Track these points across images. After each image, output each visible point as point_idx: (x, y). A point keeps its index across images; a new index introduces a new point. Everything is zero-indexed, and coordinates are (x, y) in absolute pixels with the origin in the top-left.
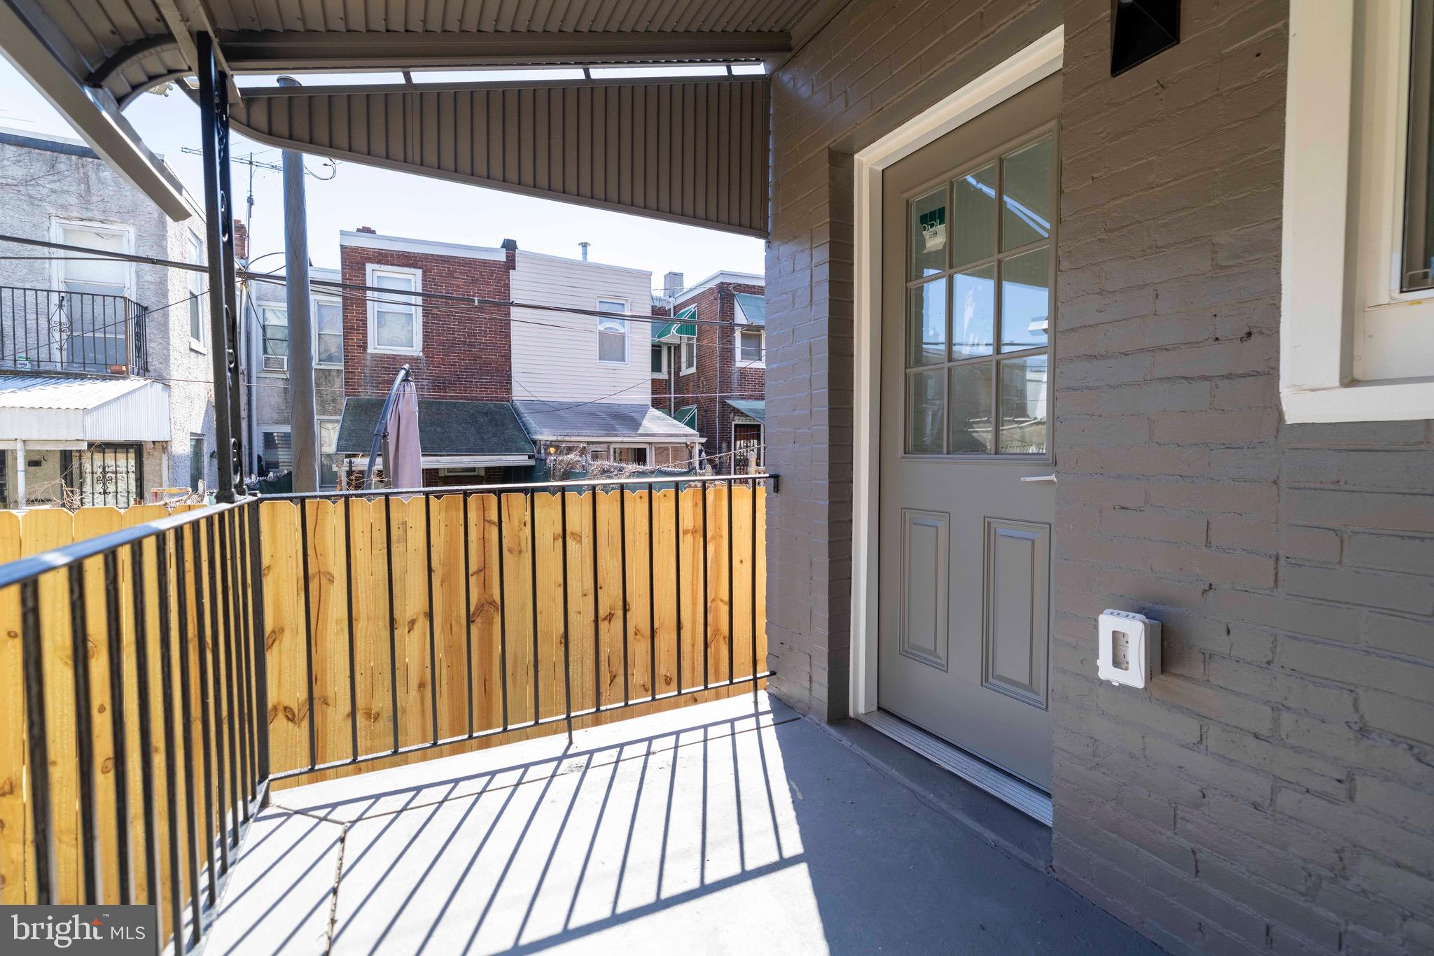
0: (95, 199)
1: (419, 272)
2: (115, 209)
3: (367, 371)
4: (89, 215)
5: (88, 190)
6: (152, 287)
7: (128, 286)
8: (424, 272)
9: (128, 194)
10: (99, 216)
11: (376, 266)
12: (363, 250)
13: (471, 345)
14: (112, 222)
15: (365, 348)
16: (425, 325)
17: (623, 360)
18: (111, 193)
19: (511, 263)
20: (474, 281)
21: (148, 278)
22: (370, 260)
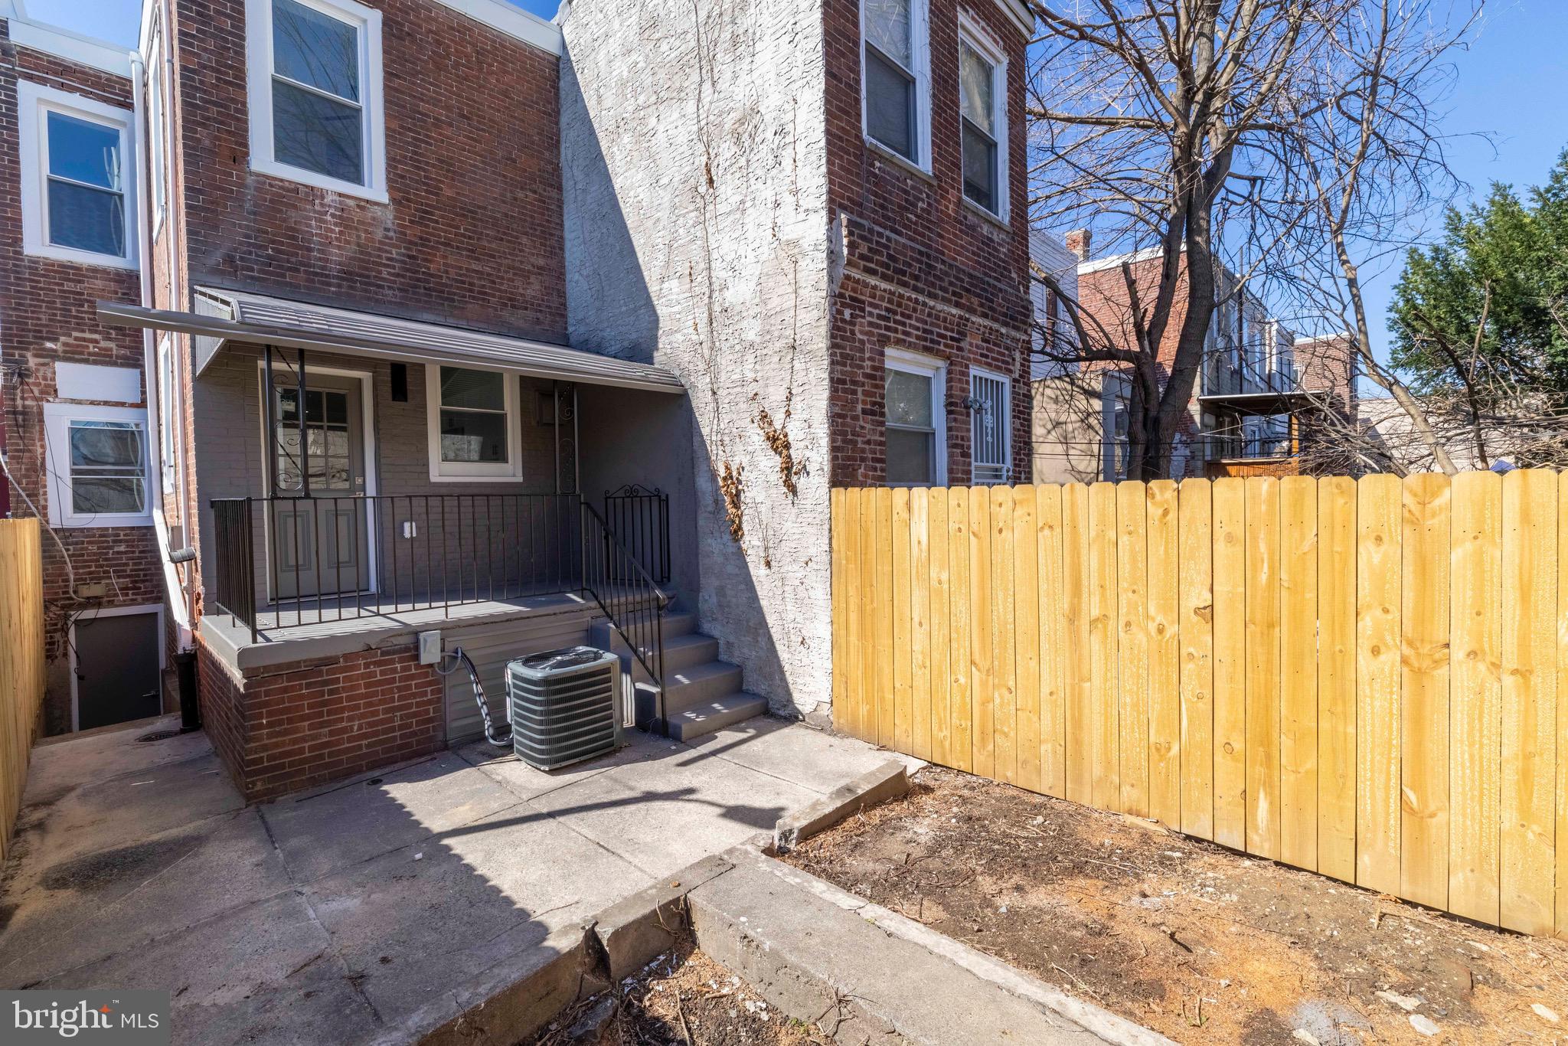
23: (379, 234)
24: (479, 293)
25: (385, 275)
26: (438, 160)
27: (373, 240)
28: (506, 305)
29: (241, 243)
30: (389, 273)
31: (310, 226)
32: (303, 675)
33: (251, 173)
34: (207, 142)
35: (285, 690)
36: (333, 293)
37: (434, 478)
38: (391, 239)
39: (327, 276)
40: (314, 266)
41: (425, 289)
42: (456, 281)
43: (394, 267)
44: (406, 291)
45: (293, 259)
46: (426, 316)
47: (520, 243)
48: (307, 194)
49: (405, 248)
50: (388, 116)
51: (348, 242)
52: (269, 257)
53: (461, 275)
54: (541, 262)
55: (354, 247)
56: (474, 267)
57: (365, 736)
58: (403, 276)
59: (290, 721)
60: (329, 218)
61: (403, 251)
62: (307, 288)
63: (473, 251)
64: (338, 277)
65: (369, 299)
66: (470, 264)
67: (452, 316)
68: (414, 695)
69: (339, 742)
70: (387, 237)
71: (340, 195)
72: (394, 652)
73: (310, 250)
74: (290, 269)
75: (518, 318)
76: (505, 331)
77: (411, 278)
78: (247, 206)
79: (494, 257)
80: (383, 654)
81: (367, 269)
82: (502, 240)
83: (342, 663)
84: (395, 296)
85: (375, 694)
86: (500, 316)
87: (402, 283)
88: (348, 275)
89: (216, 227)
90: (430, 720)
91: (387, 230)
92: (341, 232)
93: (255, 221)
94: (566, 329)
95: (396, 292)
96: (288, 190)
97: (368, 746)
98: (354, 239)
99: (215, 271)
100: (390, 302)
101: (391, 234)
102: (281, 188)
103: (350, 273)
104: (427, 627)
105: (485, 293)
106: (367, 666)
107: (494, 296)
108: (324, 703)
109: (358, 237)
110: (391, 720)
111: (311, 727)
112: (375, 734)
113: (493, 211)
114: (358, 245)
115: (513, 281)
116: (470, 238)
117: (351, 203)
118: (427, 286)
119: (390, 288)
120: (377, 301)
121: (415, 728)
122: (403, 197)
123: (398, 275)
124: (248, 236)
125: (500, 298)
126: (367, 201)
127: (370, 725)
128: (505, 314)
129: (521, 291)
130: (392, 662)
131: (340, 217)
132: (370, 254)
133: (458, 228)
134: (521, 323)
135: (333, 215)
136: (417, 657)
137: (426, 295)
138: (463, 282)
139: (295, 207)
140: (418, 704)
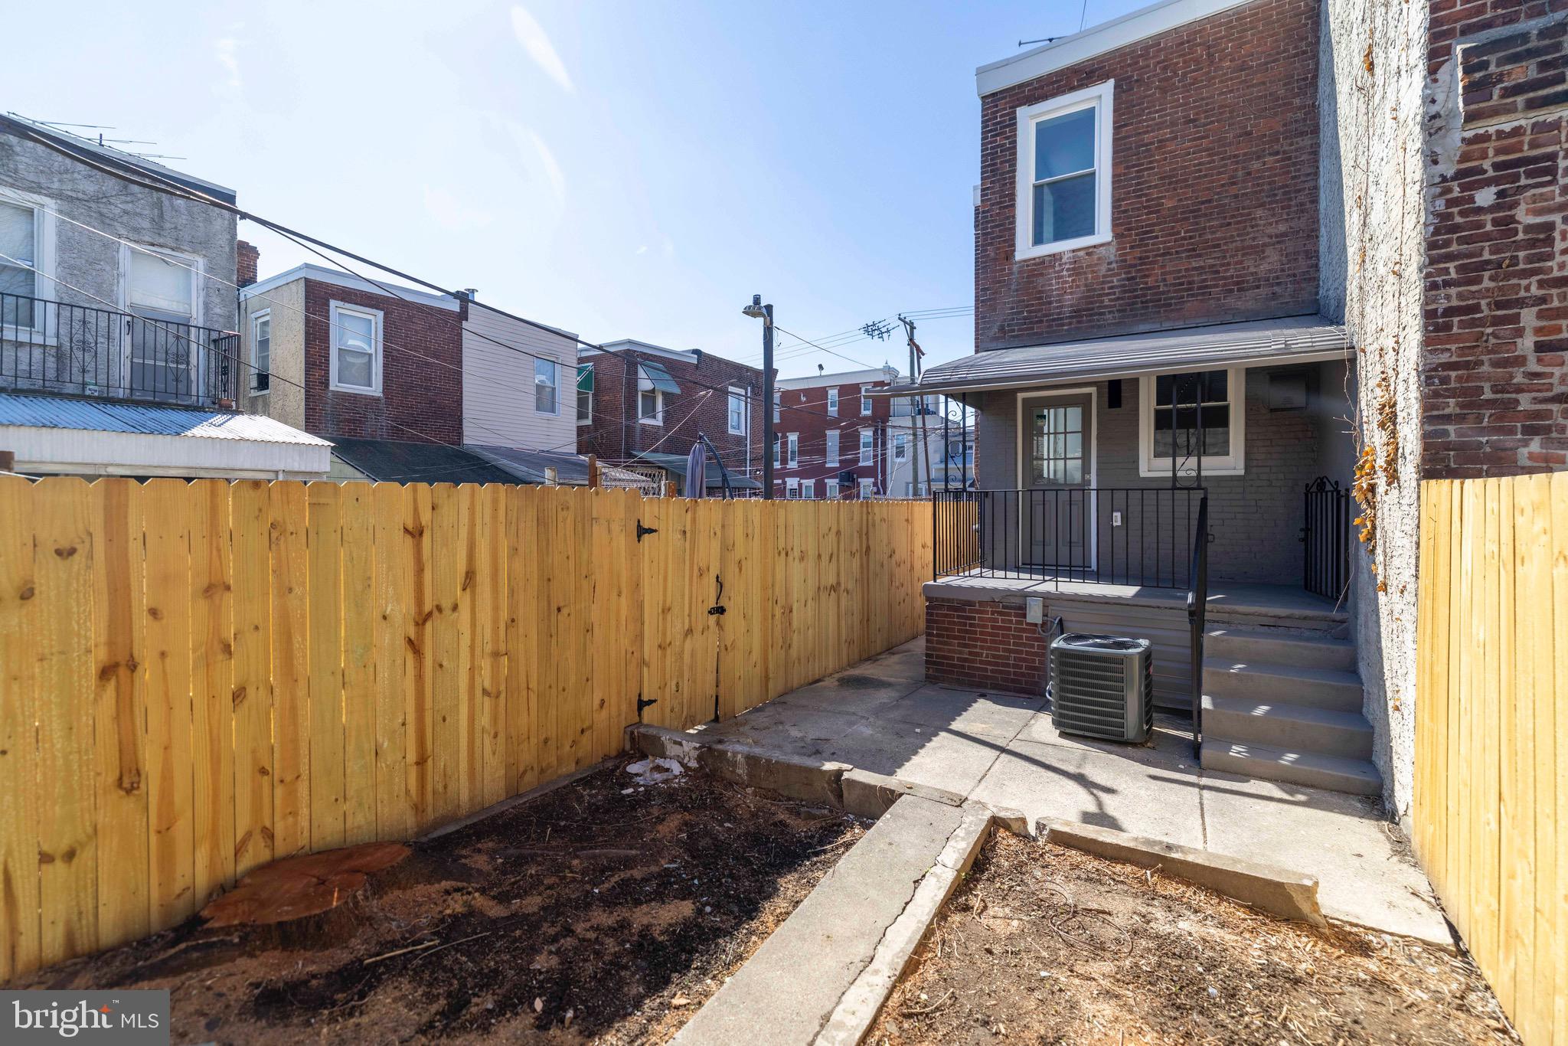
0: (168, 225)
1: (381, 314)
2: (187, 238)
3: (329, 409)
4: (161, 241)
5: (161, 216)
6: (221, 320)
7: (195, 316)
8: (385, 314)
9: (201, 224)
10: (171, 242)
11: (340, 303)
12: (327, 285)
13: (427, 389)
14: (183, 251)
15: (327, 385)
16: (385, 366)
17: (553, 411)
18: (184, 222)
19: (463, 315)
20: (431, 328)
21: (218, 310)
22: (335, 297)
23: (1103, 269)
24: (1199, 288)
25: (1106, 303)
26: (1161, 179)
27: (1098, 277)
28: (1232, 291)
29: (1009, 314)
30: (1110, 300)
31: (1051, 285)
32: (956, 609)
33: (1016, 263)
34: (992, 254)
35: (946, 616)
36: (1066, 330)
37: (1144, 472)
38: (1113, 269)
39: (1061, 319)
40: (1053, 314)
41: (1142, 302)
42: (1174, 285)
43: (1114, 293)
44: (1124, 311)
45: (1039, 314)
46: (1142, 328)
47: (1255, 219)
48: (1050, 261)
49: (1125, 273)
50: (1115, 164)
51: (1078, 286)
52: (1025, 318)
53: (1179, 278)
54: (1282, 228)
55: (1082, 288)
56: (1194, 265)
57: (989, 663)
58: (1122, 299)
59: (948, 637)
60: (1065, 273)
61: (1123, 276)
62: (1047, 332)
63: (1194, 250)
64: (1070, 317)
65: (1093, 327)
66: (1190, 263)
67: (1168, 319)
68: (1025, 645)
69: (973, 661)
70: (1109, 270)
71: (1074, 251)
72: (1011, 608)
73: (1050, 303)
74: (1037, 322)
75: (1247, 301)
76: (1229, 318)
77: (1129, 298)
78: (1013, 287)
79: (1218, 246)
80: (1004, 607)
81: (1092, 303)
82: (1229, 224)
83: (977, 607)
84: (1114, 318)
85: (997, 635)
86: (1224, 305)
87: (1120, 305)
88: (1077, 313)
89: (995, 310)
90: (1035, 669)
91: (1110, 263)
92: (1073, 281)
93: (1017, 296)
94: (1317, 293)
95: (1116, 315)
96: (1039, 264)
97: (992, 671)
98: (1083, 281)
99: (995, 339)
100: (1109, 324)
101: (1114, 265)
102: (1035, 264)
103: (1078, 311)
104: (1035, 594)
105: (1207, 287)
106: (993, 614)
107: (1216, 286)
108: (967, 632)
109: (1086, 279)
110: (1008, 658)
111: (959, 645)
112: (997, 664)
113: (1220, 199)
114: (1086, 285)
115: (1241, 262)
116: (1191, 238)
117: (1082, 253)
118: (1144, 299)
119: (1110, 312)
120: (1099, 327)
121: (1024, 670)
122: (1125, 230)
123: (1118, 299)
124: (1012, 308)
125: (1225, 285)
126: (1095, 247)
127: (994, 656)
128: (1230, 301)
129: (1252, 270)
130: (1009, 615)
131: (1073, 269)
132: (1095, 290)
133: (1179, 233)
134: (1251, 305)
135: (1068, 270)
136: (1025, 616)
137: (1143, 308)
138: (1182, 284)
139: (1042, 275)
140: (1027, 653)
